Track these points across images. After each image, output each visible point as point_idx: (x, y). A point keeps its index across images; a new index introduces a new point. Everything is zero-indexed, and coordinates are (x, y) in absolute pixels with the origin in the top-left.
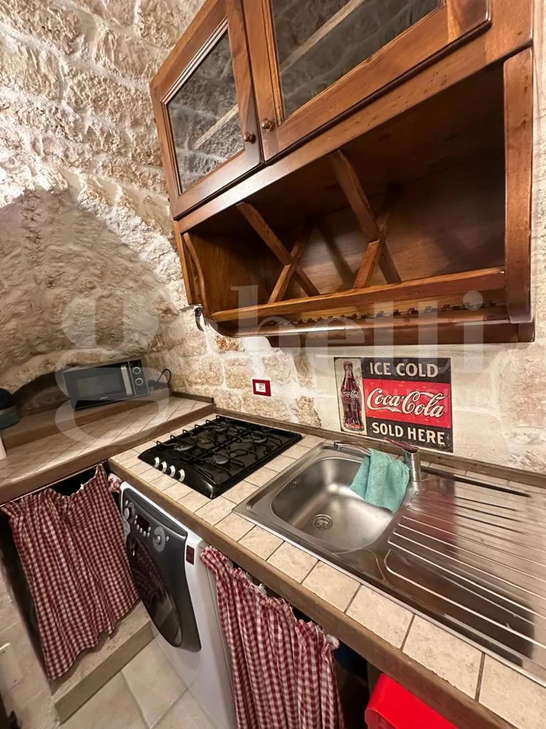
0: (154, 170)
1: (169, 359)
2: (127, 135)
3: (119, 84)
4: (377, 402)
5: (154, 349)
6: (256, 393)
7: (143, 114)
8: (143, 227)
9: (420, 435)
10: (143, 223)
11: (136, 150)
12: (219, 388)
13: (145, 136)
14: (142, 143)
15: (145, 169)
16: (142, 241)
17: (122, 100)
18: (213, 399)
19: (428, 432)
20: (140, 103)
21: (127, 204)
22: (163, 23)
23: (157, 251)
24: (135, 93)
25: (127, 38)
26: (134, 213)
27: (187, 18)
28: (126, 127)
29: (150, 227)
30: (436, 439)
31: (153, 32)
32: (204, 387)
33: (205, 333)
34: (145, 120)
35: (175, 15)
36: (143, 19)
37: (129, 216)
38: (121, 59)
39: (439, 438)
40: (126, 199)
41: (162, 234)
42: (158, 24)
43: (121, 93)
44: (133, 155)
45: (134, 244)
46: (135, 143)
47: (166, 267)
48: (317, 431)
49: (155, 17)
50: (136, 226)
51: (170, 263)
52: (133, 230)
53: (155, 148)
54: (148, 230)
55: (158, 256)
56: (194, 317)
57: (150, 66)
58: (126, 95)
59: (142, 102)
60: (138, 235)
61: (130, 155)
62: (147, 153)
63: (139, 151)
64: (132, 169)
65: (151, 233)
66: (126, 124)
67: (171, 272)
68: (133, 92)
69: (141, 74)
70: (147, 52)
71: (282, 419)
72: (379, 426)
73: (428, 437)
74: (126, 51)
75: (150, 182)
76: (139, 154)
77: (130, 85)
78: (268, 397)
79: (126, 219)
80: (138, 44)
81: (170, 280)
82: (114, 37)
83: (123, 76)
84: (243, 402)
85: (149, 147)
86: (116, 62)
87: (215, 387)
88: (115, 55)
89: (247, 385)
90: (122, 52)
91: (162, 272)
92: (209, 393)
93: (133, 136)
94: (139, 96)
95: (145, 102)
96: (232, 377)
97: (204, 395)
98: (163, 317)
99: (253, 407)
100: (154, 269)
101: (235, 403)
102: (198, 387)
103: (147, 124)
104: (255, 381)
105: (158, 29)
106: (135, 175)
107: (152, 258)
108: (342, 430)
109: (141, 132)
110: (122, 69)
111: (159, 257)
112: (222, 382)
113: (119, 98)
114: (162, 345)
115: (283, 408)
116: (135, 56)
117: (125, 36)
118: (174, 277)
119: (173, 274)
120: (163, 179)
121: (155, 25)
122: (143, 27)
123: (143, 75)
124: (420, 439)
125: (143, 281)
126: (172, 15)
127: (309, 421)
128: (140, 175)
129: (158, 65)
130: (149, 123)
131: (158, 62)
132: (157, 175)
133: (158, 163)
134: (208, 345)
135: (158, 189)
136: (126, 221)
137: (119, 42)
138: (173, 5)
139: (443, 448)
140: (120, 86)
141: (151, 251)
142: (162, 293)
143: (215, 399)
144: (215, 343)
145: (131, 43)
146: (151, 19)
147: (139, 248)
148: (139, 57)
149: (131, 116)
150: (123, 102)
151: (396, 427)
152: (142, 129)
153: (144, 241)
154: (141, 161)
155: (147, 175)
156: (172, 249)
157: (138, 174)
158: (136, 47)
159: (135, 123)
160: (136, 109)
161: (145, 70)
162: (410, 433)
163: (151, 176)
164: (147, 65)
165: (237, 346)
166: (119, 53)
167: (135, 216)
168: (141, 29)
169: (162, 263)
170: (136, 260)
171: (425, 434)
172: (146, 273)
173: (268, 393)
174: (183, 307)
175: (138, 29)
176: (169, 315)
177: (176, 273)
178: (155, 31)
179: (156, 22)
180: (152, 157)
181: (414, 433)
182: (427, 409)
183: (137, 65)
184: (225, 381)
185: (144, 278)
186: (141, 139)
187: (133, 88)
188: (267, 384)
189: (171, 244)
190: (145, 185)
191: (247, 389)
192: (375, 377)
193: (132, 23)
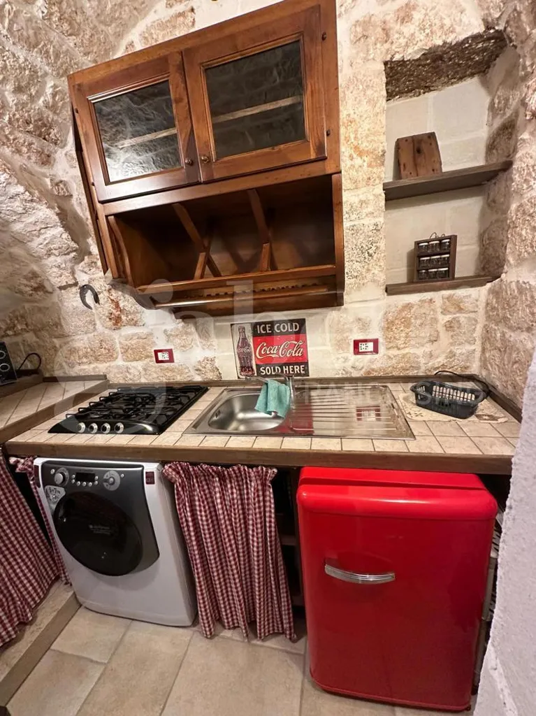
0: (30, 138)
1: (37, 342)
2: (6, 98)
3: (7, 49)
4: (263, 353)
5: (10, 333)
6: (158, 361)
7: (29, 83)
8: (26, 197)
9: (291, 369)
10: (27, 193)
11: (14, 115)
12: (113, 364)
13: (27, 103)
14: (22, 109)
15: (21, 135)
16: (20, 210)
17: (8, 64)
18: (105, 376)
19: (295, 367)
20: (27, 72)
21: (7, 170)
22: (66, 15)
23: (37, 223)
24: (23, 63)
25: (26, 13)
26: (16, 181)
27: (89, 21)
28: (6, 90)
29: (35, 198)
30: (300, 370)
31: (55, 19)
32: (92, 366)
33: (94, 311)
34: (30, 90)
35: (78, 13)
36: (47, 6)
37: (10, 183)
38: (15, 29)
39: (302, 369)
40: (5, 165)
41: (48, 208)
42: (62, 15)
43: (8, 58)
44: (10, 118)
45: (7, 213)
46: (14, 107)
47: (47, 242)
48: (219, 383)
49: (59, 8)
50: (17, 195)
51: (54, 237)
52: (10, 198)
53: (36, 118)
54: (32, 201)
55: (38, 228)
56: (79, 295)
57: (45, 45)
58: (13, 62)
59: (30, 72)
60: (17, 204)
61: (7, 118)
62: (26, 120)
63: (17, 116)
64: (4, 131)
65: (35, 204)
66: (8, 87)
67: (52, 247)
68: (21, 60)
69: (34, 48)
70: (44, 32)
71: (185, 380)
72: (265, 369)
73: (296, 370)
74: (23, 24)
75: (25, 149)
76: (18, 120)
77: (19, 54)
78: (172, 364)
79: (4, 185)
80: (36, 22)
81: (49, 255)
82: (12, 8)
83: (14, 44)
84: (143, 372)
85: (29, 115)
86: (10, 30)
87: (108, 364)
88: (9, 23)
89: (147, 357)
90: (17, 24)
91: (40, 246)
92: (99, 371)
93: (13, 101)
94: (27, 66)
95: (32, 73)
96: (130, 351)
97: (93, 374)
98: (31, 295)
99: (155, 375)
100: (29, 241)
101: (134, 376)
102: (83, 367)
103: (31, 94)
104: (156, 352)
105: (60, 19)
106: (8, 139)
107: (29, 230)
108: (239, 378)
109: (22, 100)
110: (15, 37)
111: (40, 230)
112: (117, 358)
113: (5, 61)
114: (24, 327)
115: (187, 371)
116: (31, 32)
117: (25, 11)
118: (56, 252)
119: (55, 249)
120: (39, 149)
121: (59, 15)
122: (46, 11)
123: (36, 50)
124: (291, 372)
125: (10, 253)
126: (76, 13)
127: (211, 376)
128: (14, 140)
129: (54, 47)
130: (33, 94)
131: (54, 43)
132: (33, 144)
133: (38, 133)
134: (98, 322)
135: (33, 158)
136: (5, 187)
137: (16, 14)
138: (79, 6)
139: (304, 375)
140: (8, 51)
141: (31, 223)
142: (35, 268)
143: (108, 376)
144: (108, 319)
145: (29, 20)
146: (55, 8)
147: (14, 218)
148: (35, 33)
149: (14, 82)
150: (9, 67)
151: (276, 367)
152: (25, 97)
153: (24, 211)
154: (19, 127)
155: (21, 141)
156: (59, 224)
157: (11, 138)
158: (34, 25)
159: (19, 90)
160: (22, 77)
161: (40, 46)
162: (284, 369)
163: (26, 144)
164: (42, 43)
165: (136, 322)
166: (14, 23)
167: (17, 184)
168: (43, 12)
169: (42, 237)
170: (5, 229)
171: (293, 368)
172: (16, 245)
173: (171, 360)
174: (65, 284)
175: (40, 11)
176: (39, 293)
177: (59, 248)
178: (57, 19)
179: (59, 12)
180: (31, 126)
181: (287, 369)
182: (294, 352)
183: (32, 39)
184: (120, 355)
185: (12, 250)
186: (21, 106)
187: (21, 57)
188: (170, 352)
189: (60, 219)
190: (18, 151)
191: (148, 360)
192: (261, 335)
193: (33, 3)
